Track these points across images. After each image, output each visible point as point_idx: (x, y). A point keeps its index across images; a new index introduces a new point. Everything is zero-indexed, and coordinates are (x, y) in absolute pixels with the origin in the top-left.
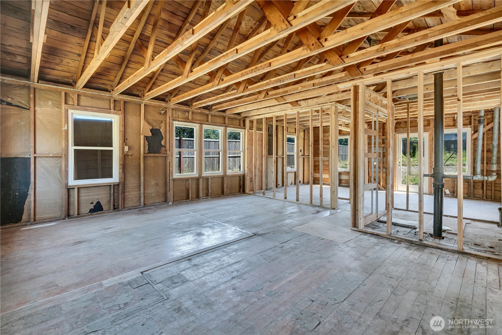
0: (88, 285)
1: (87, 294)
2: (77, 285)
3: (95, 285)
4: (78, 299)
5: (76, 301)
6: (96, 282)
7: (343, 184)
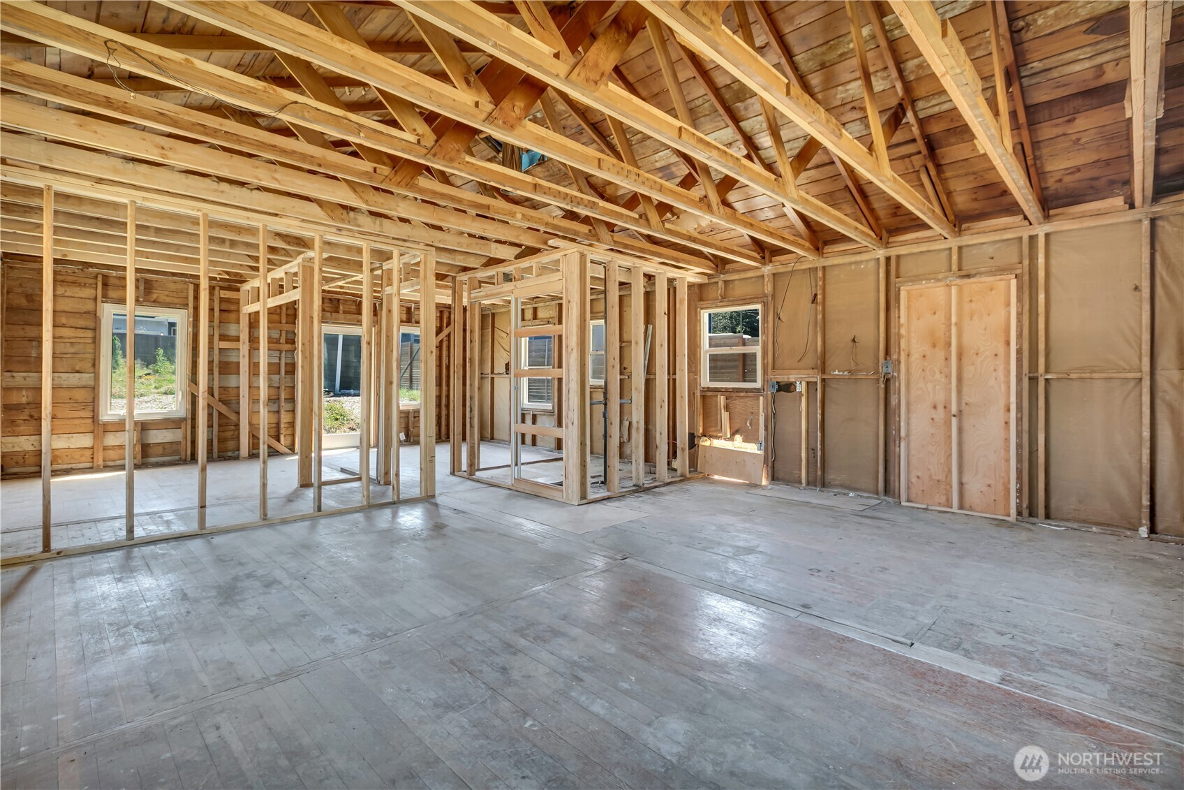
0: (1029, 698)
1: (1046, 684)
2: (1051, 715)
3: (1016, 688)
4: (1067, 687)
5: (1075, 687)
6: (1007, 693)
7: (153, 460)
